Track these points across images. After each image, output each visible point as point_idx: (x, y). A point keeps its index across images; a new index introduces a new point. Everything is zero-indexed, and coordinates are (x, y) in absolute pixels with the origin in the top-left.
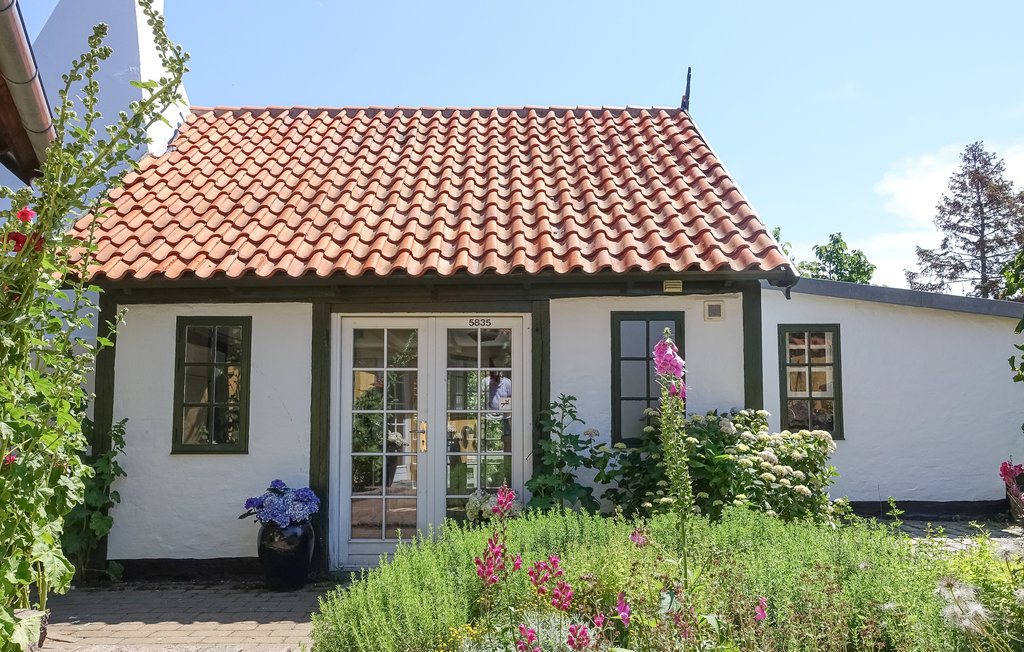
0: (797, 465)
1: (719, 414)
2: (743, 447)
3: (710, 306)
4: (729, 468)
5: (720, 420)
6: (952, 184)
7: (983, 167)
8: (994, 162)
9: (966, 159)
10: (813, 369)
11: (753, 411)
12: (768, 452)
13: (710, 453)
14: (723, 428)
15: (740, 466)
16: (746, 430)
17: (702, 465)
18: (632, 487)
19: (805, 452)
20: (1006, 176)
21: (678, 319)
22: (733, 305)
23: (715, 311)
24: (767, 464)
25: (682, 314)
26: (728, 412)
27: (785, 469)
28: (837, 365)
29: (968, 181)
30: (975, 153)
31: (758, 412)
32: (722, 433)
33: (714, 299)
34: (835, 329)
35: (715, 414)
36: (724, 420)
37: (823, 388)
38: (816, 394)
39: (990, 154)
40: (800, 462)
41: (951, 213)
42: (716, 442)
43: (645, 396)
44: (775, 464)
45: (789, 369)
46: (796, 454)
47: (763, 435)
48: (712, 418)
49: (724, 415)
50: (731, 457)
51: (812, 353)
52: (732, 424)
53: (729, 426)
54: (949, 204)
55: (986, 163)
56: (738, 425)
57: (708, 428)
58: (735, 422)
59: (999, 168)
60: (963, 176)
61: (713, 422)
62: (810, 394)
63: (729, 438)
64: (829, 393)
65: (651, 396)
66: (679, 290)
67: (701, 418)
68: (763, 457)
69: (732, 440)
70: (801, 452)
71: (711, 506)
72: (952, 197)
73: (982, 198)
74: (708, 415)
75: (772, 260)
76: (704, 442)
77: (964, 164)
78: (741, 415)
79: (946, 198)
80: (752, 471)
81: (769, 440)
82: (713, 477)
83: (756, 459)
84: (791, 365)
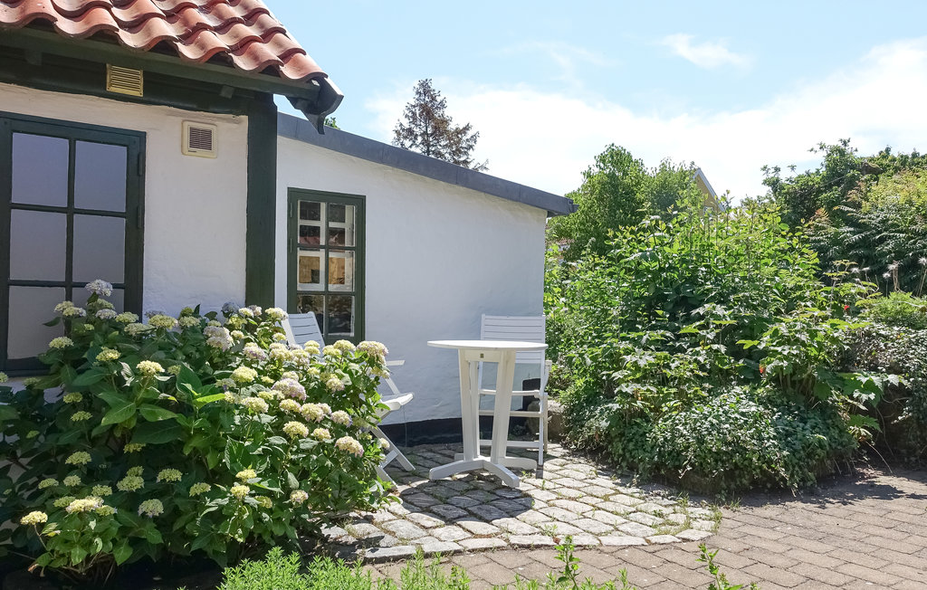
0: (338, 400)
1: (203, 312)
2: (246, 373)
3: (192, 130)
4: (223, 417)
5: (204, 324)
6: (407, 112)
7: (431, 102)
8: (439, 99)
9: (418, 93)
10: (331, 255)
11: (259, 309)
12: (291, 380)
13: (186, 390)
14: (212, 340)
15: (245, 411)
16: (249, 340)
17: (170, 415)
18: (22, 456)
19: (347, 377)
20: (447, 113)
21: (134, 143)
22: (231, 132)
23: (201, 140)
24: (291, 403)
25: (141, 137)
26: (218, 309)
27: (319, 409)
28: (360, 252)
29: (418, 112)
30: (425, 89)
31: (270, 311)
32: (209, 347)
33: (202, 120)
34: (359, 202)
35: (196, 313)
36: (213, 325)
37: (341, 281)
38: (333, 288)
39: (436, 92)
40: (340, 393)
41: (405, 138)
42: (197, 364)
43: (63, 279)
44: (301, 403)
45: (300, 253)
46: (335, 382)
47: (279, 349)
48: (191, 321)
49: (212, 316)
50: (228, 396)
51: (331, 232)
52: (227, 331)
53: (223, 335)
54: (403, 130)
55: (433, 99)
56: (236, 333)
57: (183, 338)
58: (231, 328)
59: (442, 105)
60: (414, 106)
61: (193, 328)
62: (327, 287)
63: (220, 356)
64: (348, 287)
65: (75, 280)
66: (138, 93)
67: (172, 323)
68: (283, 389)
69: (224, 360)
70: (341, 377)
71: (186, 496)
72: (406, 124)
73: (429, 129)
74: (184, 315)
75: (299, 66)
76: (175, 369)
77: (417, 96)
78: (240, 316)
79: (401, 125)
80: (266, 419)
81: (290, 358)
82: (191, 437)
83: (271, 394)
84: (304, 248)
